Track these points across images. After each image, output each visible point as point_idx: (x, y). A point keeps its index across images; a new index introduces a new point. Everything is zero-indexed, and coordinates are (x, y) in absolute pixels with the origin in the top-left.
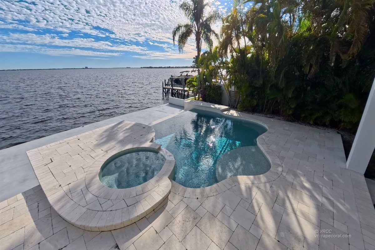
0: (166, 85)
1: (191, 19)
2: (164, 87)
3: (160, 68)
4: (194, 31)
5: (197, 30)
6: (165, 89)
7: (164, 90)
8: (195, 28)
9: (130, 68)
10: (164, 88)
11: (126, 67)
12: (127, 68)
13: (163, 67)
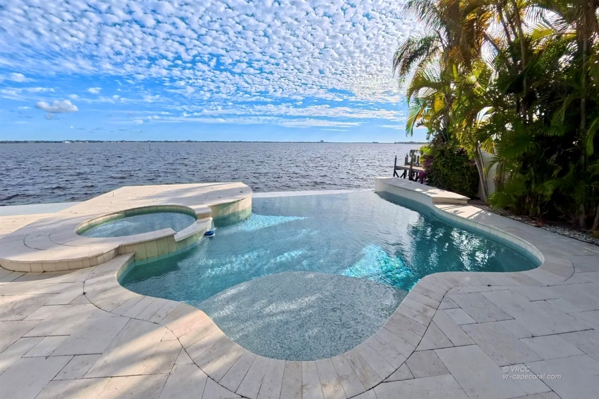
2: (397, 165)
6: (400, 169)
9: (377, 143)
10: (396, 168)
12: (374, 143)
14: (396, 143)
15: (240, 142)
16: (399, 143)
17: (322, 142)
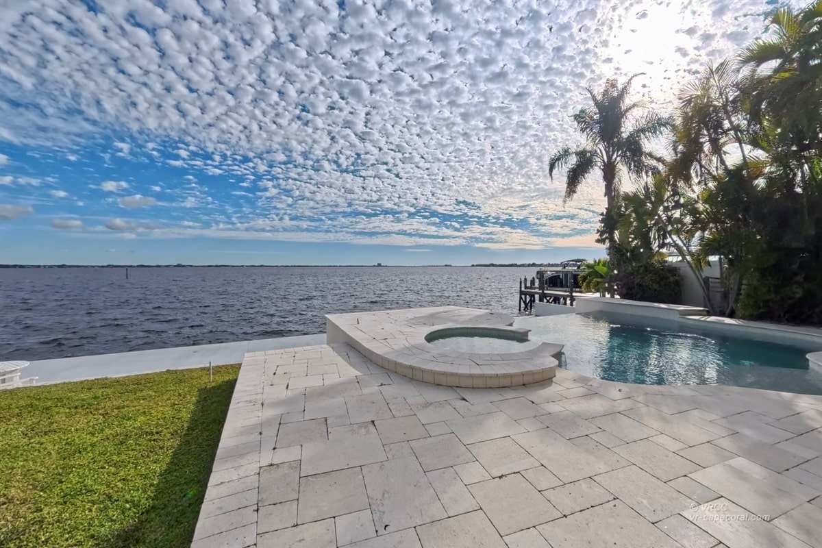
0: (526, 287)
1: (594, 140)
2: (523, 289)
3: (511, 265)
4: (599, 164)
5: (606, 160)
6: (525, 294)
7: (523, 296)
8: (602, 157)
9: (450, 266)
10: (521, 293)
11: (444, 264)
12: (446, 266)
13: (518, 264)
14: (473, 266)
15: (262, 266)
16: (477, 266)
17: (379, 265)
